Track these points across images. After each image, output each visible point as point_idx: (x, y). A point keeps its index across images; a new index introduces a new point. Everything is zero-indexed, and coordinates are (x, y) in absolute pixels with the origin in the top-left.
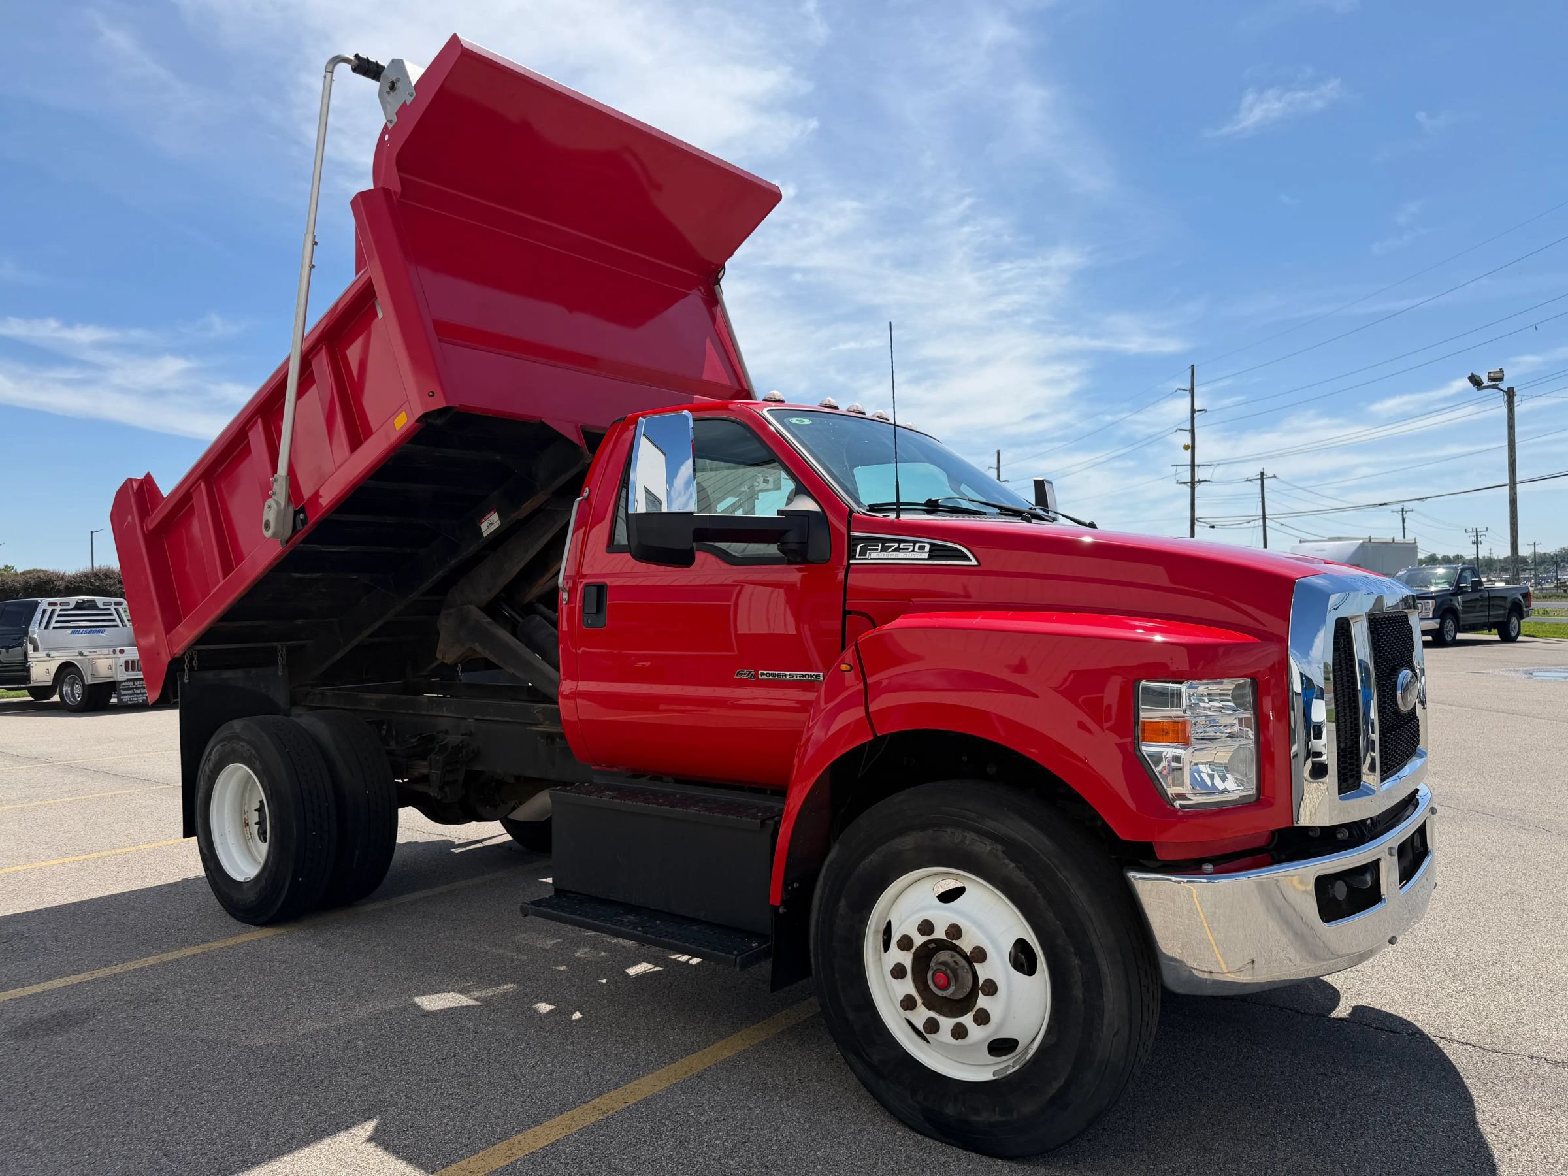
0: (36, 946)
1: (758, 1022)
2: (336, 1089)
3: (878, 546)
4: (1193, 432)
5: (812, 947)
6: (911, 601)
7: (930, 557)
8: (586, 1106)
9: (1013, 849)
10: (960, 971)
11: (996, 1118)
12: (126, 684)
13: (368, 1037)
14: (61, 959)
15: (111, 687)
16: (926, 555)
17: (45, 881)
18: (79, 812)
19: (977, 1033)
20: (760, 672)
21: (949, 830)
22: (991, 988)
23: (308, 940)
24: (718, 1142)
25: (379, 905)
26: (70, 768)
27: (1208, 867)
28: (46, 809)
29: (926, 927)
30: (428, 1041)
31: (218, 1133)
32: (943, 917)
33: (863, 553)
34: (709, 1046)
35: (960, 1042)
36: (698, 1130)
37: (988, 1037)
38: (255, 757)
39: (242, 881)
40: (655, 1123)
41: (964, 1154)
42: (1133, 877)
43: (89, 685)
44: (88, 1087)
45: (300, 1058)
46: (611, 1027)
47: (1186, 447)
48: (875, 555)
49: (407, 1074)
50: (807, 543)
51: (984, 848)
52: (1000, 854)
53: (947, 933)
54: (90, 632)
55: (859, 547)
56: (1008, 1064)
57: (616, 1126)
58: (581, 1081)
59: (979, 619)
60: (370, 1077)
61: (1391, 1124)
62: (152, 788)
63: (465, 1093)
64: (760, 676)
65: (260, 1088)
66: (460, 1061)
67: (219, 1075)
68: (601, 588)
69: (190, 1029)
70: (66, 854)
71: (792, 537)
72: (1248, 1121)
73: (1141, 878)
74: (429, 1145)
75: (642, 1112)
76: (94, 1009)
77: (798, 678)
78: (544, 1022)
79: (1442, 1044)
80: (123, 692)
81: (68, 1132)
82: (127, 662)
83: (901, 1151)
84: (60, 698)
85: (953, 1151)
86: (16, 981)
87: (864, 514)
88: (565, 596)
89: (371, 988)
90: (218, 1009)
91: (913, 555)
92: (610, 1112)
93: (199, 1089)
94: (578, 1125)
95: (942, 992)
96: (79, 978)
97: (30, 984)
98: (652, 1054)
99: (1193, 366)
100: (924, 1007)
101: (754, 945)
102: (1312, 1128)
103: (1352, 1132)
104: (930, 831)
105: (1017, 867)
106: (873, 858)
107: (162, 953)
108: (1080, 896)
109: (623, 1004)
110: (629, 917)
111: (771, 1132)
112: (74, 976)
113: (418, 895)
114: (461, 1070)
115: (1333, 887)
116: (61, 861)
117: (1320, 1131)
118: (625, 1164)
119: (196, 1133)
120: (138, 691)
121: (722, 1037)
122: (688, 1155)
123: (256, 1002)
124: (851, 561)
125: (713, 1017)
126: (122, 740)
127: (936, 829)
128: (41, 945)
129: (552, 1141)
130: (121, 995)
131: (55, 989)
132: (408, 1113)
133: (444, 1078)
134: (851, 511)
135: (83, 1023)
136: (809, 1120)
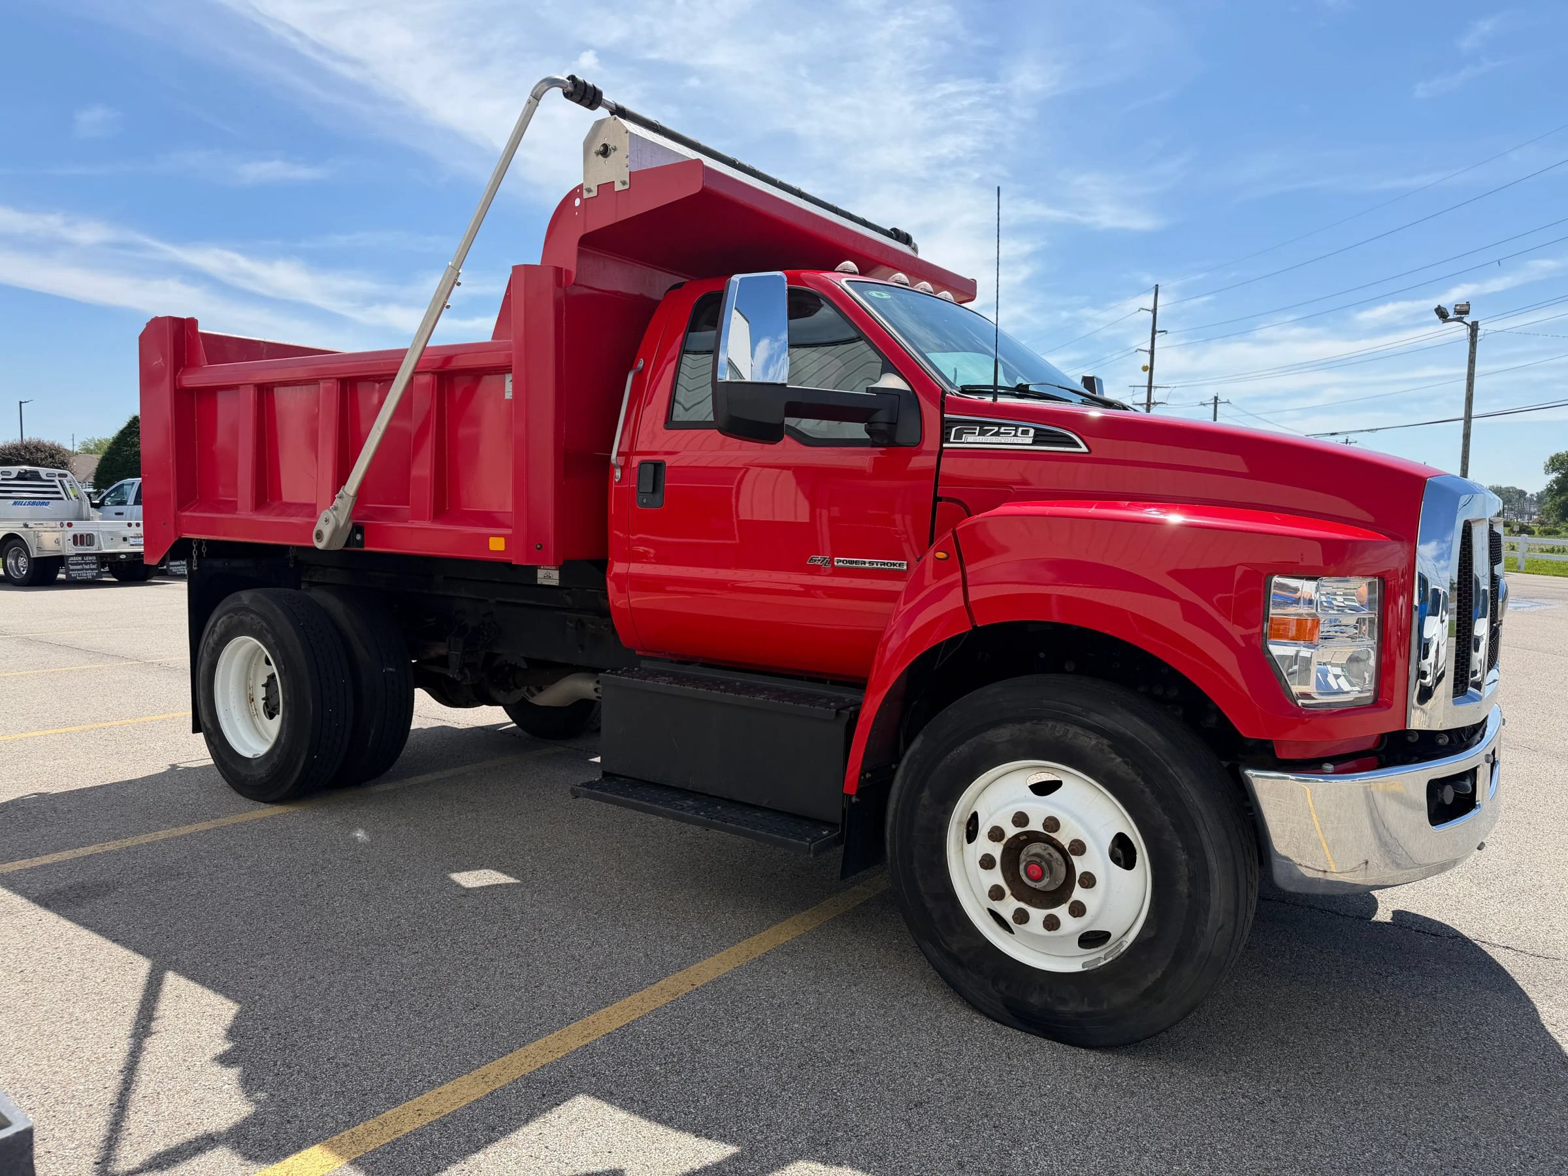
0: (35, 817)
1: (807, 909)
2: (389, 967)
3: (976, 429)
4: (1152, 353)
5: (888, 836)
6: (1012, 489)
7: (1034, 443)
8: (654, 988)
9: (1121, 744)
10: (1054, 864)
11: (1085, 1008)
12: (75, 558)
13: (409, 915)
14: (64, 831)
15: (59, 561)
16: (1030, 441)
17: (30, 753)
18: (50, 685)
19: (1071, 926)
20: (836, 559)
21: (1050, 724)
22: (1089, 881)
23: (324, 818)
24: (797, 1026)
25: (390, 786)
26: (28, 641)
27: (1329, 767)
28: (13, 680)
29: (1020, 819)
30: (475, 922)
31: (276, 1008)
32: (1038, 810)
33: (959, 436)
34: (764, 930)
35: (1052, 933)
36: (774, 1013)
37: (1083, 929)
38: (266, 630)
39: (251, 757)
40: (728, 1006)
41: (1046, 1043)
42: (1251, 774)
43: (34, 558)
44: (125, 959)
45: (344, 935)
46: (660, 909)
47: (1145, 369)
48: (973, 440)
49: (461, 953)
50: (895, 424)
51: (1088, 742)
52: (1107, 749)
53: (1045, 826)
54: (34, 504)
55: (954, 430)
56: (1099, 956)
57: (689, 1008)
58: (642, 962)
59: (1093, 509)
60: (422, 955)
61: (1456, 1023)
62: (121, 664)
63: (526, 974)
64: (836, 563)
65: (309, 964)
66: (512, 941)
67: (262, 950)
68: (658, 466)
69: (220, 904)
70: (45, 727)
71: (882, 417)
72: (1317, 1016)
73: (1257, 776)
74: (501, 1024)
75: (712, 995)
76: (113, 881)
77: (879, 566)
78: (590, 903)
79: (1485, 947)
80: (72, 567)
81: (115, 1005)
82: (75, 537)
83: (982, 1038)
84: (4, 571)
85: (1036, 1041)
86: (22, 851)
87: (957, 395)
88: (618, 473)
89: (401, 868)
90: (245, 885)
91: (1015, 440)
92: (680, 994)
93: (245, 963)
94: (649, 1006)
95: (1035, 884)
96: (90, 850)
97: (38, 855)
98: (708, 937)
99: (1157, 285)
100: (1013, 899)
101: (824, 833)
102: (1381, 1025)
103: (1420, 1029)
104: (1028, 724)
105: (1124, 762)
106: (963, 749)
107: (172, 827)
108: (1192, 792)
109: (667, 888)
110: (688, 802)
111: (847, 1017)
112: (84, 849)
113: (428, 777)
114: (516, 950)
115: (1442, 791)
116: (42, 733)
117: (1389, 1027)
118: (707, 1045)
119: (252, 1008)
120: (87, 567)
121: (775, 922)
122: (769, 1038)
123: (284, 878)
124: (945, 445)
125: (761, 903)
126: (78, 615)
127: (1035, 722)
128: (40, 816)
129: (627, 1022)
130: (138, 868)
131: (66, 861)
132: (471, 992)
133: (499, 957)
134: (944, 392)
135: (104, 895)
136: (881, 1006)
